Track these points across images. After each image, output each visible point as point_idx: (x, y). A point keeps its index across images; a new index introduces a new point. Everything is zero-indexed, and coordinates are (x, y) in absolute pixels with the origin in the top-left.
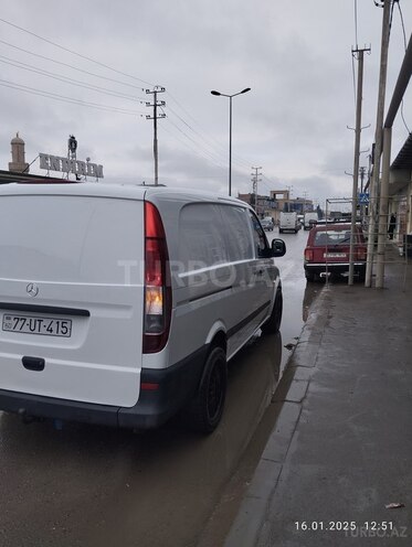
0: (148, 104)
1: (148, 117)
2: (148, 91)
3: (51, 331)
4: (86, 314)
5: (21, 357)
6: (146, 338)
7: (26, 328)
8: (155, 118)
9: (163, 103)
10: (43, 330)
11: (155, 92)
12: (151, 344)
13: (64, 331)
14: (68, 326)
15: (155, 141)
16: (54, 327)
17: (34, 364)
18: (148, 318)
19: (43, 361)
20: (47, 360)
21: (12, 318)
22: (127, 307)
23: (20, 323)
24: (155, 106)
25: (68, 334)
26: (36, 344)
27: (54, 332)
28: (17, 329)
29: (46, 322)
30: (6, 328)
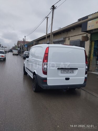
4: (77, 69)
5: (65, 78)
7: (66, 72)
10: (69, 73)
14: (73, 71)
16: (71, 72)
17: (67, 79)
18: (86, 69)
20: (70, 78)
21: (63, 71)
22: (83, 67)
25: (73, 73)
26: (67, 75)
28: (64, 73)
29: (69, 71)
30: (62, 73)
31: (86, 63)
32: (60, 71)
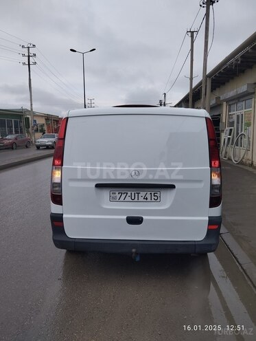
0: (24, 55)
1: (24, 64)
2: (23, 47)
3: (147, 199)
4: (173, 187)
5: (125, 217)
6: (211, 199)
7: (128, 199)
8: (29, 64)
9: (35, 55)
10: (141, 199)
11: (29, 48)
12: (214, 202)
13: (156, 198)
14: (158, 195)
15: (30, 79)
16: (148, 196)
17: (134, 221)
18: (212, 187)
19: (142, 218)
20: (144, 217)
21: (117, 193)
22: (200, 181)
23: (123, 196)
24: (29, 56)
25: (158, 200)
26: (134, 208)
27: (149, 200)
28: (122, 199)
29: (142, 194)
30: (113, 199)
31: (211, 166)
32: (106, 194)
